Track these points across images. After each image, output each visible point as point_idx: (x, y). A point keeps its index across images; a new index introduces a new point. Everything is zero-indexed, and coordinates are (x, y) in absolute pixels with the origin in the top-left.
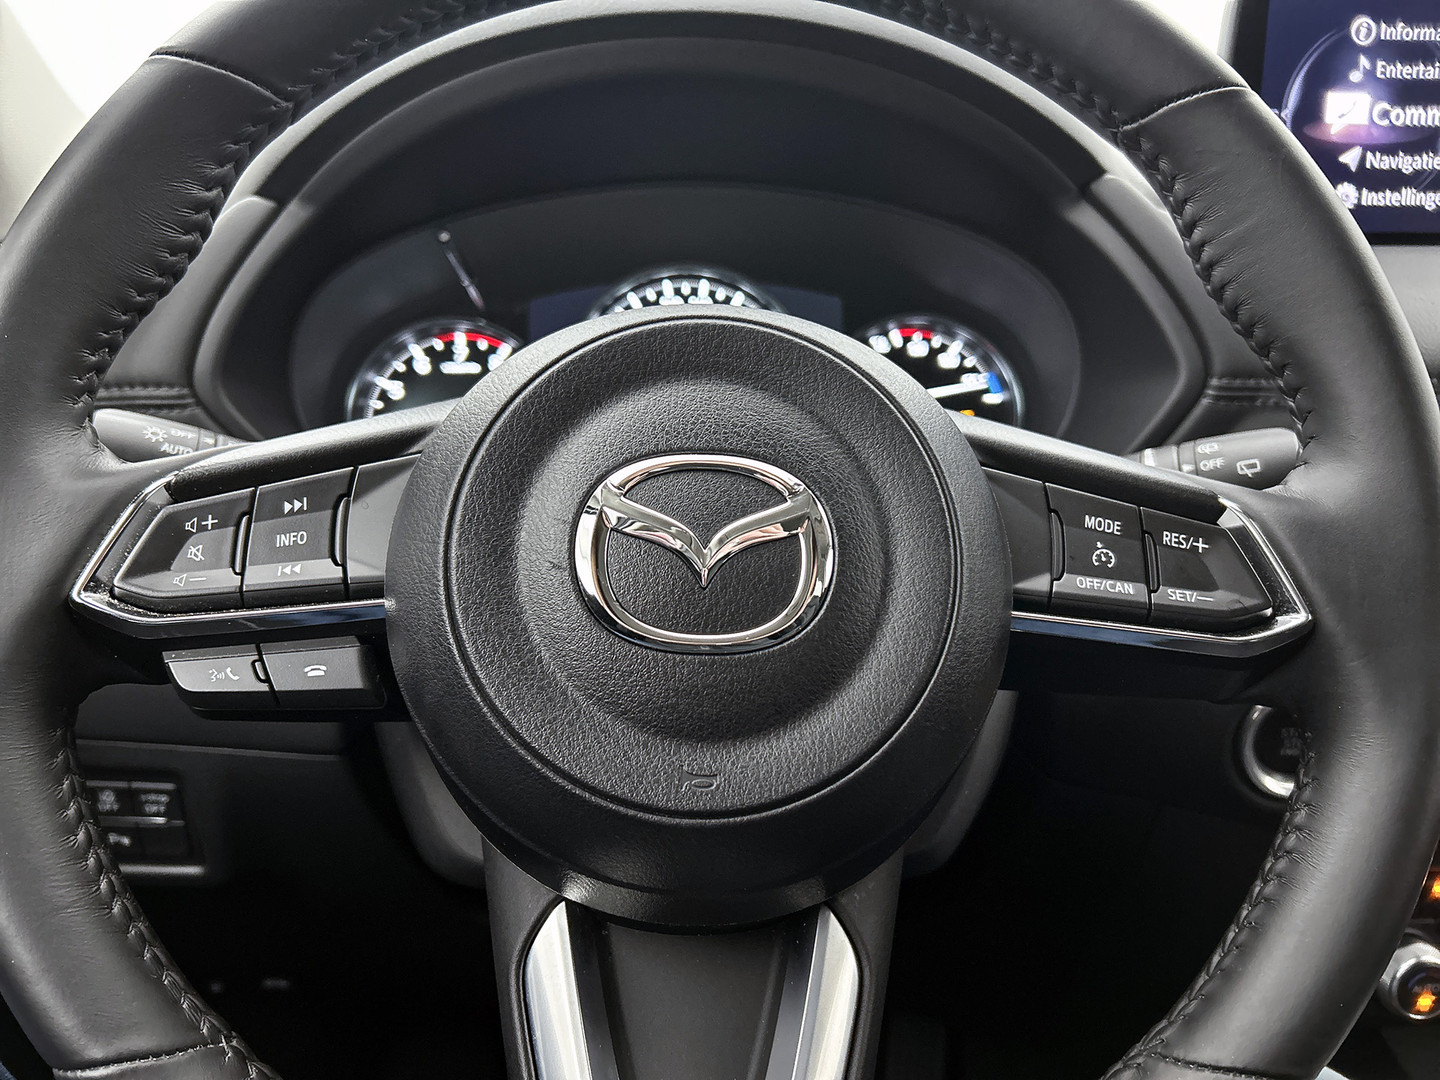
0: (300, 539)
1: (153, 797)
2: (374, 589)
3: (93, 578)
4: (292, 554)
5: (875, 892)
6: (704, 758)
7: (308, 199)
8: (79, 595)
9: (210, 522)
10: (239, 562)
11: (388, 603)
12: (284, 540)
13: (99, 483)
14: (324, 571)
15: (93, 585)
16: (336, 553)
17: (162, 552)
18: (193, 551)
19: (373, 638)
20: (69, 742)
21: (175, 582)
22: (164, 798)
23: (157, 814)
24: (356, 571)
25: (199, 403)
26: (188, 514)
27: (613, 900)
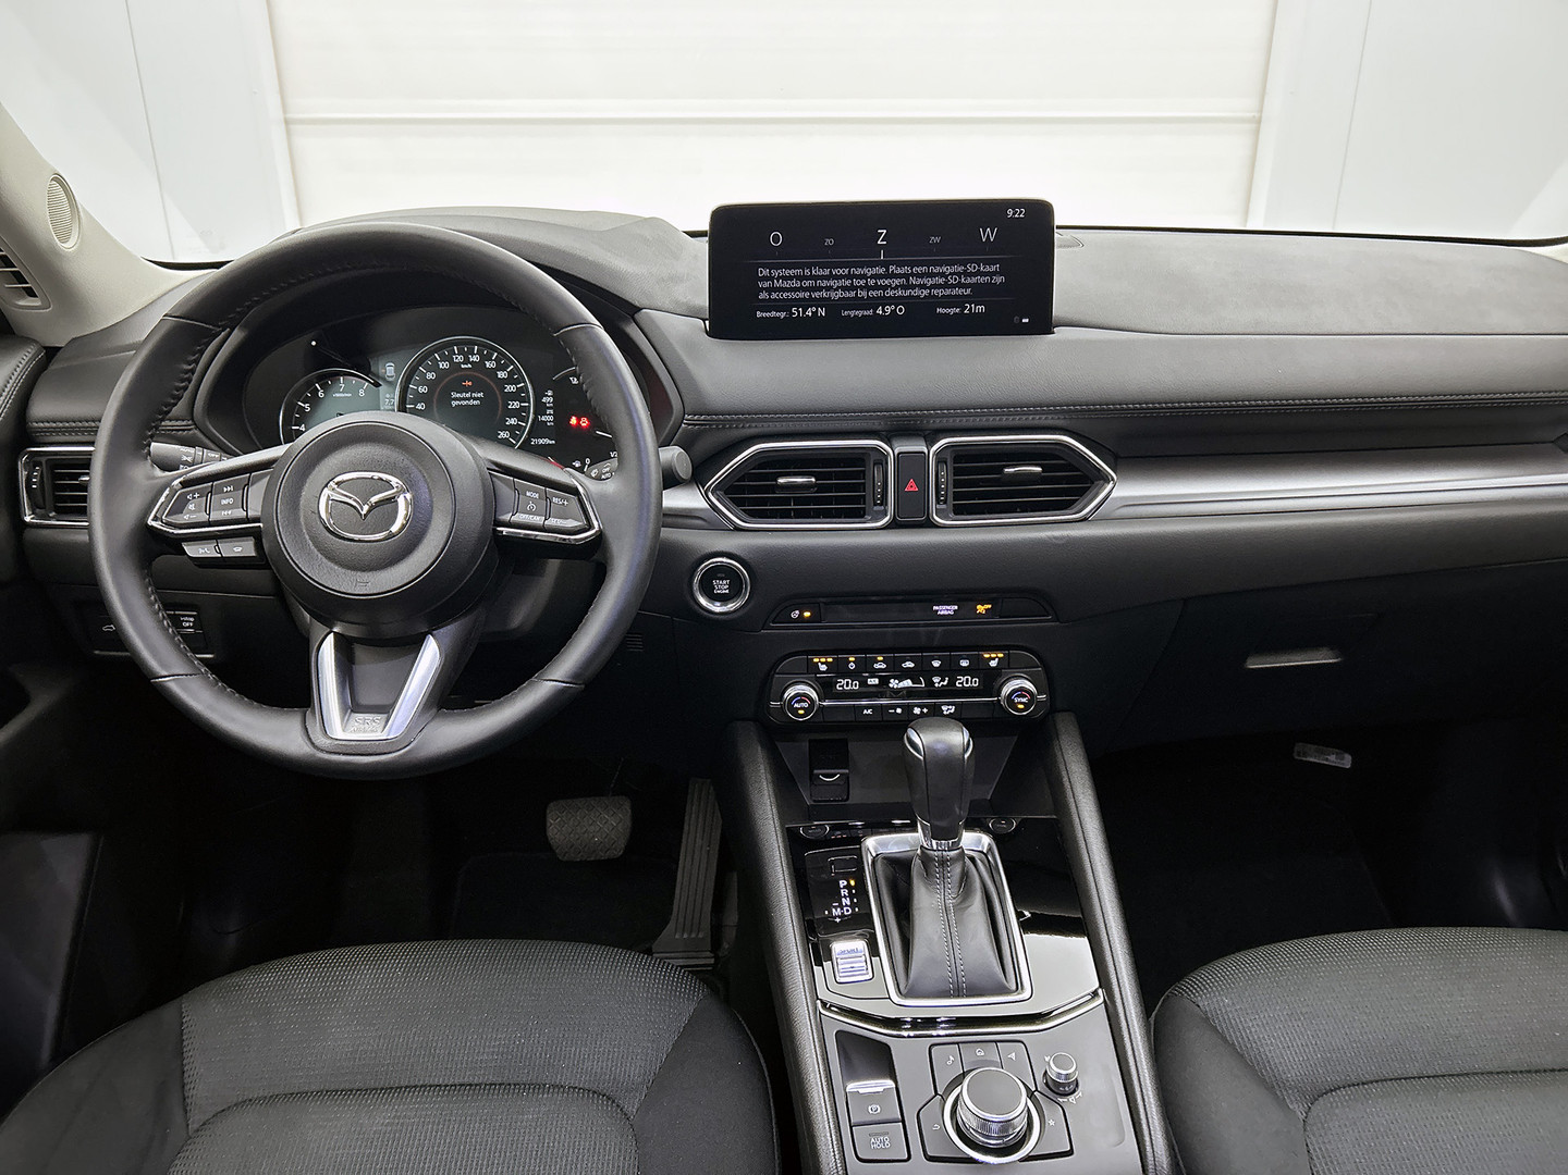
0: (231, 501)
1: (186, 619)
2: (257, 520)
3: (155, 516)
4: (228, 507)
5: (450, 631)
6: (366, 576)
7: (245, 327)
8: (150, 522)
9: (196, 495)
10: (208, 510)
11: (261, 525)
12: (224, 502)
13: (156, 481)
14: (240, 513)
15: (155, 519)
16: (244, 505)
17: (179, 507)
18: (191, 507)
19: (257, 535)
20: (150, 575)
21: (186, 518)
22: (192, 619)
23: (189, 627)
24: (251, 514)
25: (197, 427)
26: (188, 493)
27: (352, 631)
